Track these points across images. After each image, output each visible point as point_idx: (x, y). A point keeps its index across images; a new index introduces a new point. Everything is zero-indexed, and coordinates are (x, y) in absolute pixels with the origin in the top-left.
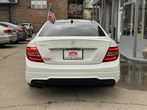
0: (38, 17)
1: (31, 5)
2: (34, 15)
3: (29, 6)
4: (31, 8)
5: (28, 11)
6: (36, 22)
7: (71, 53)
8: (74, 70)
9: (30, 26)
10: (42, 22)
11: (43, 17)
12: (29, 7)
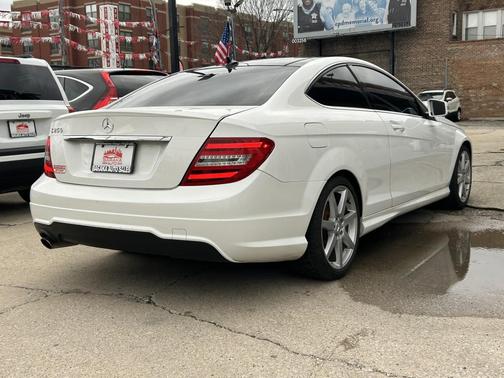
0: (482, 66)
1: (461, 30)
2: (469, 60)
3: (454, 33)
4: (464, 39)
5: (449, 49)
6: (474, 85)
7: (109, 152)
8: (97, 201)
9: (446, 97)
10: (495, 85)
11: (498, 67)
12: (456, 38)
